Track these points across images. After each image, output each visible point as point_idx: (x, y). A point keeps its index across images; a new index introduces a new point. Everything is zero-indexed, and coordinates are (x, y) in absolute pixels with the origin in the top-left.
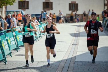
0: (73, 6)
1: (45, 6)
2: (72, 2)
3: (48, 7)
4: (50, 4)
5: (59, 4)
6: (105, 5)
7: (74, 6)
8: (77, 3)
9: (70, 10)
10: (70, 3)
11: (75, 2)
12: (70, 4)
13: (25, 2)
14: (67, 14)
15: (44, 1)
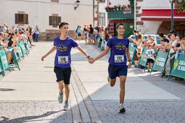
0: (54, 20)
1: (18, 19)
2: (53, 14)
3: (22, 21)
4: (24, 16)
5: (37, 17)
6: (95, 19)
7: (56, 20)
8: (59, 16)
9: (50, 24)
10: (51, 15)
11: (57, 15)
12: (50, 17)
14: (46, 30)
15: (17, 13)
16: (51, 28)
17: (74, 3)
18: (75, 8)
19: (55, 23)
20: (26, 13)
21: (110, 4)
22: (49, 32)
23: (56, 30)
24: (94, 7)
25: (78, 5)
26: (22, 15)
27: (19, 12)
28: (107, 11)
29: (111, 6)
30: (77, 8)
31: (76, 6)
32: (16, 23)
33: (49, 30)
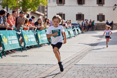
0: (100, 17)
1: (78, 17)
3: (80, 18)
4: (82, 15)
5: (89, 16)
7: (102, 17)
8: (103, 14)
9: (98, 20)
10: (98, 14)
11: (102, 14)
13: (62, 14)
15: (77, 14)
16: (99, 22)
17: (113, 6)
18: (114, 9)
19: (101, 19)
20: (83, 14)
22: (97, 25)
23: (101, 24)
25: (116, 7)
27: (78, 13)
30: (115, 9)
31: (114, 8)
32: (77, 20)
33: (98, 24)
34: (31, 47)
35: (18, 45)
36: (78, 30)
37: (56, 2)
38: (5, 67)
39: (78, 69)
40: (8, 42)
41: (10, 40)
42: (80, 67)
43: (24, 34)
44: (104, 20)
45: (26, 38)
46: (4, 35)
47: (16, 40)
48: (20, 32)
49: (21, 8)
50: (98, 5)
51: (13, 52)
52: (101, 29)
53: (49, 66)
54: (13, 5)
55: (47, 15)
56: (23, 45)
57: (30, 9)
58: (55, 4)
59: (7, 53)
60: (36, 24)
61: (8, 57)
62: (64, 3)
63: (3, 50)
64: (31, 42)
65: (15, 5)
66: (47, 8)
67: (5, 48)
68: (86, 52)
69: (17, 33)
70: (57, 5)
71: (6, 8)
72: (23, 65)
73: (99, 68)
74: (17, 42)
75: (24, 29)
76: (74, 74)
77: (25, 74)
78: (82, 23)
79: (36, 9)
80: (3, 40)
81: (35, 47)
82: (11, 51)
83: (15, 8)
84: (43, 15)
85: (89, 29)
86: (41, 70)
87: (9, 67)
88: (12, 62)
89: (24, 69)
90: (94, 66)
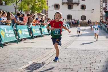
3: (70, 18)
5: (76, 16)
6: (101, 17)
8: (85, 16)
9: (81, 19)
10: (82, 16)
12: (81, 16)
15: (68, 15)
16: (82, 21)
17: (91, 10)
18: (92, 12)
19: (83, 19)
20: (71, 15)
21: (107, 9)
23: (84, 22)
24: (100, 12)
25: (93, 11)
26: (70, 16)
28: (105, 13)
29: (107, 10)
32: (67, 19)
33: (81, 22)
34: (37, 37)
35: (29, 35)
36: (68, 26)
37: (54, 7)
38: (19, 49)
39: (68, 51)
40: (22, 33)
41: (23, 32)
42: (69, 50)
43: (33, 28)
44: (85, 19)
45: (33, 30)
46: (19, 28)
47: (27, 32)
48: (30, 26)
49: (31, 11)
50: (81, 9)
51: (25, 40)
52: (84, 25)
53: (49, 49)
54: (25, 9)
55: (48, 16)
56: (32, 35)
57: (37, 12)
58: (53, 8)
59: (21, 40)
60: (41, 21)
61: (22, 43)
62: (59, 8)
63: (19, 38)
64: (37, 33)
65: (27, 9)
66: (48, 11)
67: (20, 37)
68: (73, 40)
69: (28, 27)
70: (54, 9)
71: (21, 11)
72: (32, 48)
73: (81, 51)
74: (27, 33)
75: (32, 25)
76: (65, 55)
77: (33, 54)
78: (71, 21)
79: (41, 11)
80: (19, 31)
81: (40, 36)
82: (24, 39)
83: (27, 11)
84: (45, 15)
85: (75, 25)
86: (43, 52)
87: (22, 49)
88: (24, 46)
89: (32, 51)
90: (78, 50)
